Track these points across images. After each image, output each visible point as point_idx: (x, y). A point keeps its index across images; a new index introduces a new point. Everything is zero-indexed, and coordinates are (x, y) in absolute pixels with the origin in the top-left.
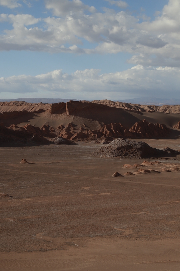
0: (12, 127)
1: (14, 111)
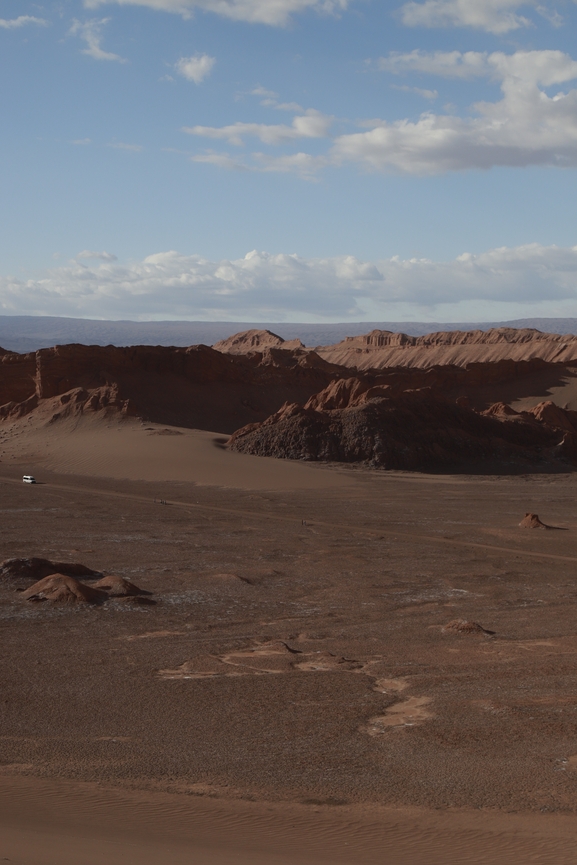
0: (496, 409)
1: (502, 361)
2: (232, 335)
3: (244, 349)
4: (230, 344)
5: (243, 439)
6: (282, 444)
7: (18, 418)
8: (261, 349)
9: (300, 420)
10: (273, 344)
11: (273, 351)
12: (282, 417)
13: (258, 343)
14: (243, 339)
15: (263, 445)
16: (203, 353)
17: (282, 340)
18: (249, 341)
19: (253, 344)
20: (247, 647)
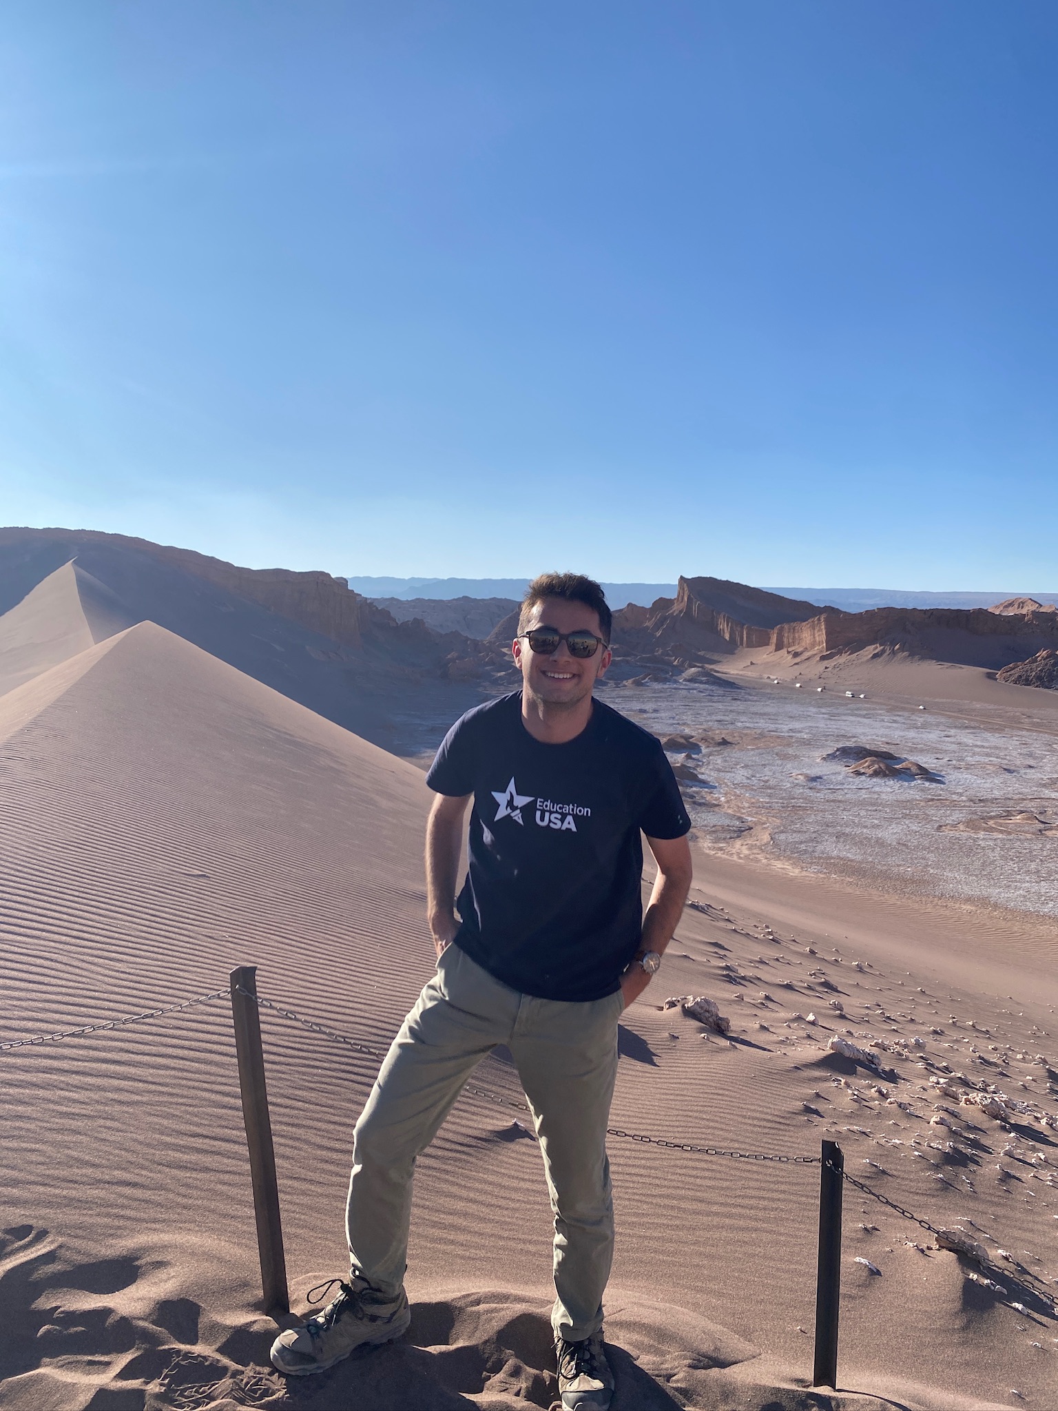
2: (1003, 601)
3: (1011, 612)
4: (1002, 608)
5: (1009, 673)
6: (1039, 678)
7: (850, 654)
8: (1024, 611)
9: (1052, 661)
10: (1034, 607)
11: (1033, 612)
12: (1039, 659)
13: (1022, 607)
14: (1011, 604)
15: (1023, 678)
16: (980, 615)
17: (1041, 606)
18: (1016, 606)
19: (1018, 608)
20: (1007, 816)
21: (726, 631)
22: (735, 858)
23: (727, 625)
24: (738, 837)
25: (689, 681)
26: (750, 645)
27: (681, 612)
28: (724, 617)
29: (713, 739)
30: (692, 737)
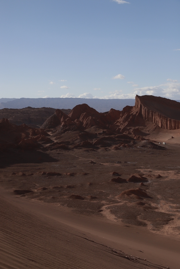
21: (159, 122)
22: (166, 234)
23: (160, 119)
24: (167, 224)
25: (143, 146)
26: (171, 128)
27: (137, 112)
28: (158, 115)
29: (154, 175)
30: (144, 175)
